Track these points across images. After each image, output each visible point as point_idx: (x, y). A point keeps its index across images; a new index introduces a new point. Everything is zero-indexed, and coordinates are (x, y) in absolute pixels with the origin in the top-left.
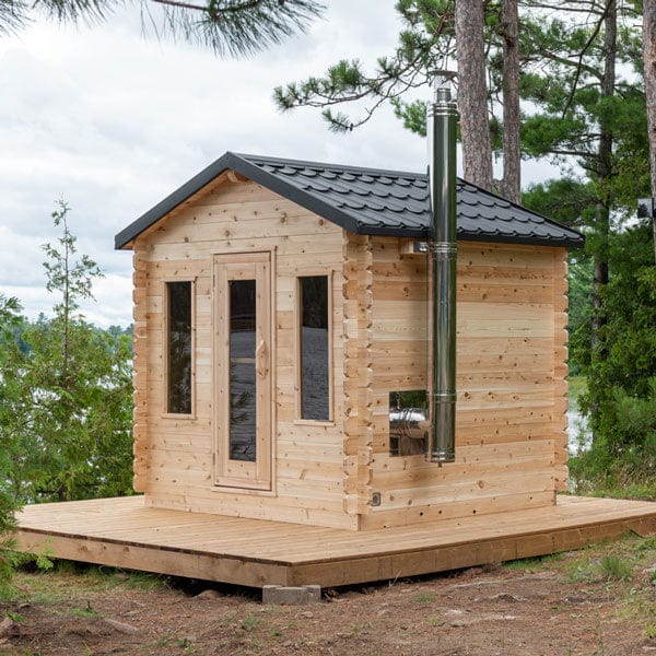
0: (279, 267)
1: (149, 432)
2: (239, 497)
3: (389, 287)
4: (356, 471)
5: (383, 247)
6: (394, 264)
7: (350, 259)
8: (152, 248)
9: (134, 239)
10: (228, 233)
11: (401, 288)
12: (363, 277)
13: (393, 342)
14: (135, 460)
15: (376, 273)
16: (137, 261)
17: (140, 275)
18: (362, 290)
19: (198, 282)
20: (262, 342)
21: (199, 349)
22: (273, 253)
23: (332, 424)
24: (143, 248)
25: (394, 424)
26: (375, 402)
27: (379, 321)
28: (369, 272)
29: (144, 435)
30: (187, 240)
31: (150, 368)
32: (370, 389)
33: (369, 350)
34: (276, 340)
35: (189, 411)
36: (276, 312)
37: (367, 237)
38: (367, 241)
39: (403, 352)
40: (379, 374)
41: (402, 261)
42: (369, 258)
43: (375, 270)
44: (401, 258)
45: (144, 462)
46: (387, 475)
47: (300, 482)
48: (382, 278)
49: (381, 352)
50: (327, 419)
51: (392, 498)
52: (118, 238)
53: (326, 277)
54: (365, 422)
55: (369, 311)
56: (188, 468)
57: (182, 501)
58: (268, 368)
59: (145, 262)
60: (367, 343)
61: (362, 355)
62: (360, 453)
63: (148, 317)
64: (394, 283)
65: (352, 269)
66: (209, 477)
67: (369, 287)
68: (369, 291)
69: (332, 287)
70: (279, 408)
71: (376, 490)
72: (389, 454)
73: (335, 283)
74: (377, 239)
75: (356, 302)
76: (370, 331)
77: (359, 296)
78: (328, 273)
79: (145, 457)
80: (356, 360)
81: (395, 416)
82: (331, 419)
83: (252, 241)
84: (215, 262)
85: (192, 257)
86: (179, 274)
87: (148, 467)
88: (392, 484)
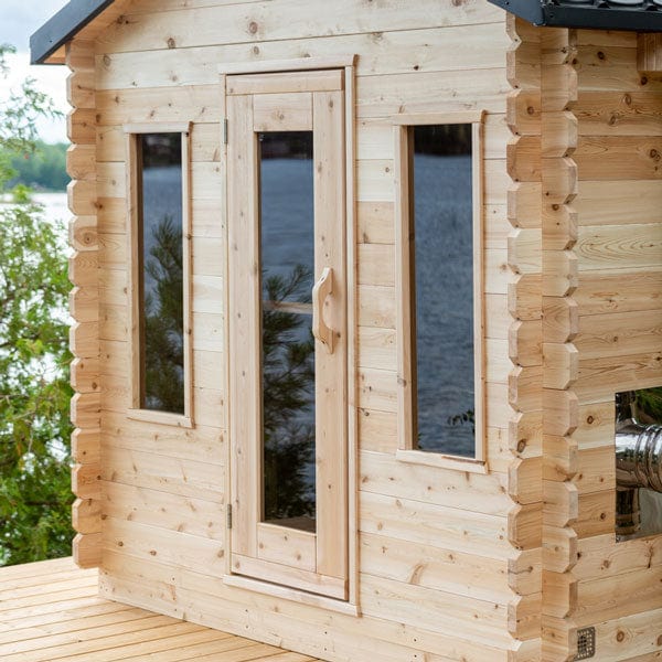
0: (363, 102)
1: (105, 446)
2: (281, 605)
3: (614, 150)
4: (538, 587)
5: (601, 56)
6: (628, 96)
7: (526, 87)
8: (106, 61)
9: (67, 40)
10: (254, 28)
11: (643, 151)
12: (555, 130)
13: (624, 278)
14: (77, 503)
15: (586, 116)
16: (77, 89)
17: (81, 118)
18: (552, 158)
19: (195, 135)
20: (326, 272)
21: (199, 279)
22: (349, 71)
23: (481, 469)
24: (88, 61)
25: (625, 459)
26: (583, 419)
27: (592, 229)
28: (570, 116)
29: (93, 451)
30: (172, 44)
31: (105, 311)
32: (571, 396)
33: (571, 302)
34: (357, 267)
35: (180, 410)
36: (357, 204)
37: (566, 31)
38: (565, 42)
39: (646, 300)
40: (591, 355)
41: (646, 88)
42: (570, 83)
43: (584, 110)
44: (644, 81)
45: (95, 507)
46: (610, 584)
47: (412, 592)
48: (600, 130)
49: (599, 301)
50: (472, 453)
51: (620, 636)
52: (36, 40)
53: (468, 127)
54: (559, 470)
55: (569, 210)
56: (180, 528)
57: (168, 594)
58: (341, 330)
59: (92, 91)
60: (565, 286)
61: (552, 313)
62: (549, 543)
63: (100, 205)
64: (629, 140)
65: (530, 110)
66: (221, 554)
67: (569, 153)
68: (570, 163)
69: (483, 150)
70: (364, 419)
71: (585, 624)
72: (613, 535)
73: (491, 142)
74: (588, 38)
75: (539, 187)
76: (569, 255)
77: (546, 174)
78: (472, 117)
79: (96, 496)
80: (539, 325)
81: (627, 442)
82: (479, 456)
83: (305, 45)
84: (228, 93)
85: (184, 80)
86: (157, 118)
87: (104, 517)
88: (621, 602)
